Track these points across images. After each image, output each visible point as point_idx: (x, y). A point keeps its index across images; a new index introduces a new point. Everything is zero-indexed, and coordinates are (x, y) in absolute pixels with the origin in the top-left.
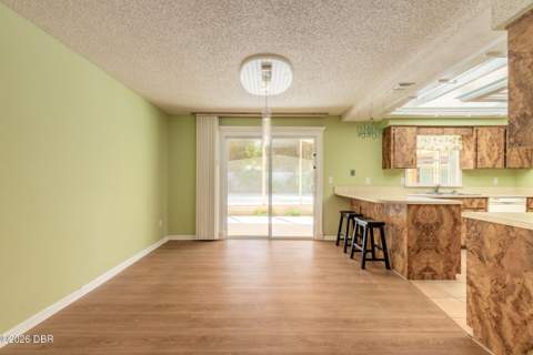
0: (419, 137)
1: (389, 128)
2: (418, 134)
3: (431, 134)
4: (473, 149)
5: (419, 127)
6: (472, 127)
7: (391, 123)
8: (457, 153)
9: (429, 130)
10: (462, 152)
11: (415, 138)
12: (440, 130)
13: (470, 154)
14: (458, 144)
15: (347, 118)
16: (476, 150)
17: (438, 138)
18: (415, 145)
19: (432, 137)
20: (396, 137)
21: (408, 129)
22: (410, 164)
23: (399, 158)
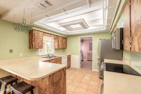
0: (44, 36)
1: (33, 30)
2: (44, 35)
3: (47, 36)
4: (57, 42)
5: (44, 32)
6: (57, 36)
7: (33, 28)
8: (53, 43)
9: (47, 34)
10: (55, 43)
11: (43, 37)
12: (50, 35)
13: (57, 44)
14: (53, 40)
15: (5, 18)
16: (58, 43)
17: (49, 38)
18: (43, 39)
19: (48, 37)
20: (36, 35)
21: (40, 32)
22: (41, 47)
23: (37, 44)
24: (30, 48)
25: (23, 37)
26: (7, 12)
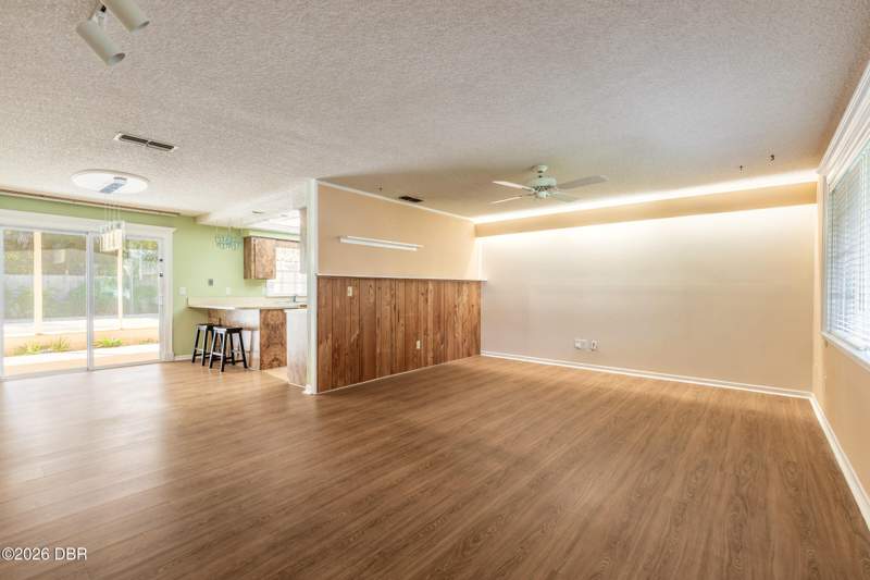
0: (278, 249)
1: (250, 238)
2: (277, 246)
3: (289, 247)
5: (277, 240)
7: (251, 234)
9: (283, 243)
11: (275, 250)
15: (204, 222)
18: (274, 256)
20: (257, 247)
21: (267, 241)
22: (270, 275)
23: (260, 269)
24: (245, 277)
25: (233, 256)
26: (207, 215)
